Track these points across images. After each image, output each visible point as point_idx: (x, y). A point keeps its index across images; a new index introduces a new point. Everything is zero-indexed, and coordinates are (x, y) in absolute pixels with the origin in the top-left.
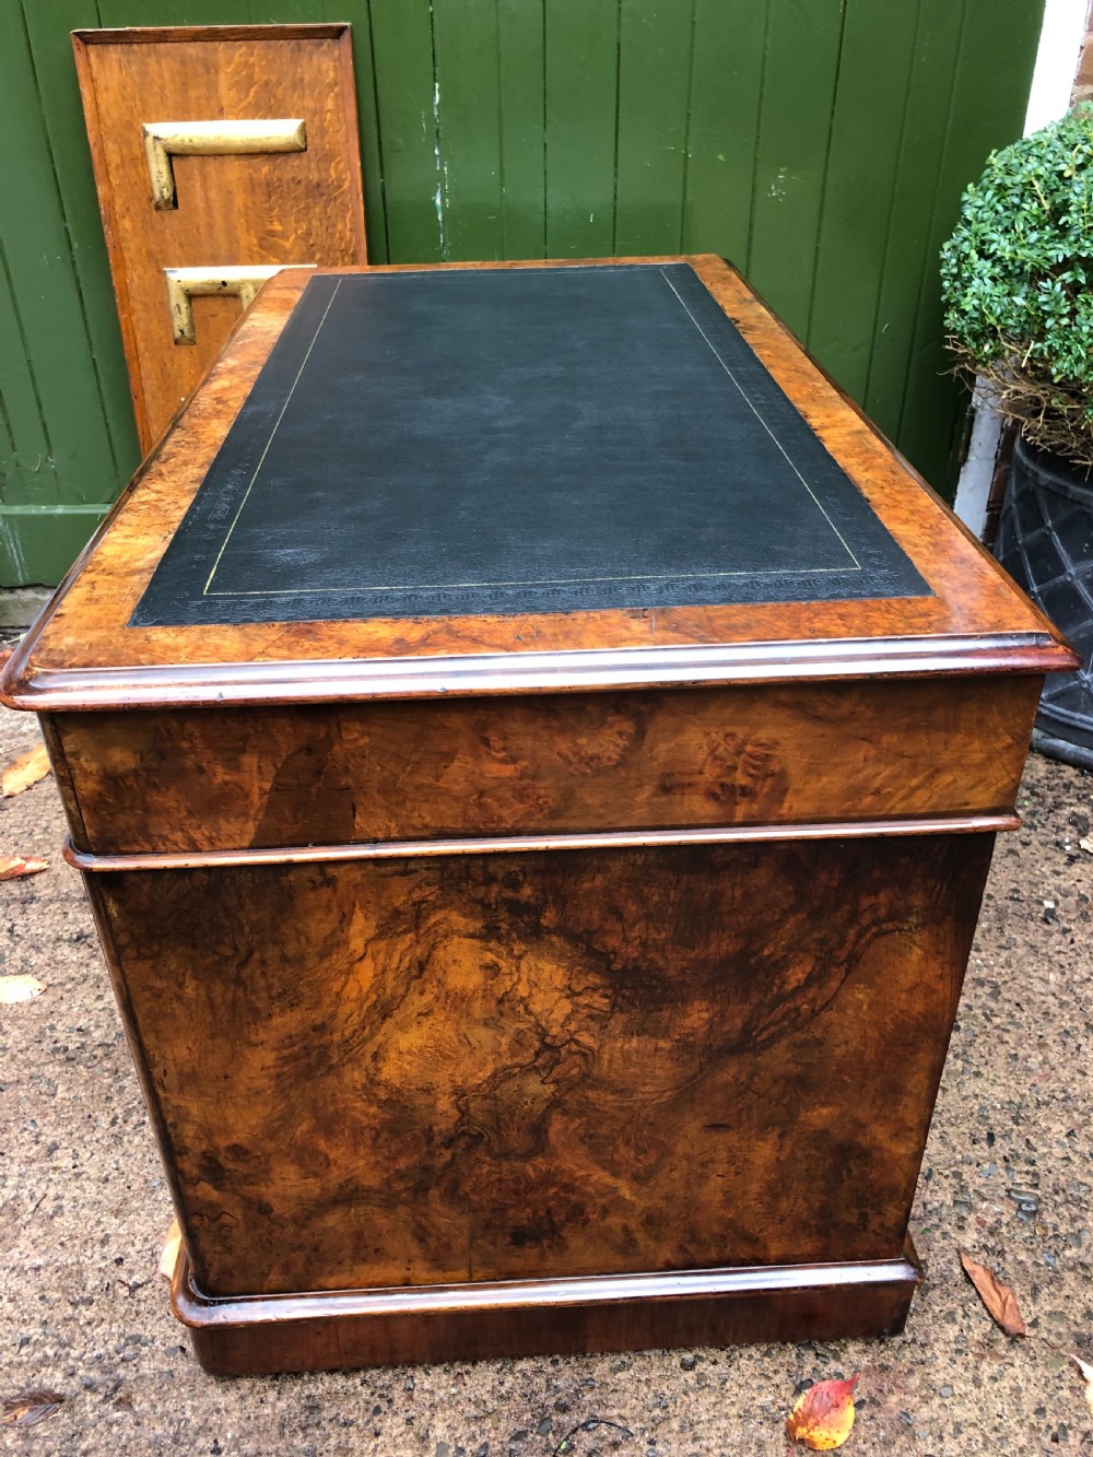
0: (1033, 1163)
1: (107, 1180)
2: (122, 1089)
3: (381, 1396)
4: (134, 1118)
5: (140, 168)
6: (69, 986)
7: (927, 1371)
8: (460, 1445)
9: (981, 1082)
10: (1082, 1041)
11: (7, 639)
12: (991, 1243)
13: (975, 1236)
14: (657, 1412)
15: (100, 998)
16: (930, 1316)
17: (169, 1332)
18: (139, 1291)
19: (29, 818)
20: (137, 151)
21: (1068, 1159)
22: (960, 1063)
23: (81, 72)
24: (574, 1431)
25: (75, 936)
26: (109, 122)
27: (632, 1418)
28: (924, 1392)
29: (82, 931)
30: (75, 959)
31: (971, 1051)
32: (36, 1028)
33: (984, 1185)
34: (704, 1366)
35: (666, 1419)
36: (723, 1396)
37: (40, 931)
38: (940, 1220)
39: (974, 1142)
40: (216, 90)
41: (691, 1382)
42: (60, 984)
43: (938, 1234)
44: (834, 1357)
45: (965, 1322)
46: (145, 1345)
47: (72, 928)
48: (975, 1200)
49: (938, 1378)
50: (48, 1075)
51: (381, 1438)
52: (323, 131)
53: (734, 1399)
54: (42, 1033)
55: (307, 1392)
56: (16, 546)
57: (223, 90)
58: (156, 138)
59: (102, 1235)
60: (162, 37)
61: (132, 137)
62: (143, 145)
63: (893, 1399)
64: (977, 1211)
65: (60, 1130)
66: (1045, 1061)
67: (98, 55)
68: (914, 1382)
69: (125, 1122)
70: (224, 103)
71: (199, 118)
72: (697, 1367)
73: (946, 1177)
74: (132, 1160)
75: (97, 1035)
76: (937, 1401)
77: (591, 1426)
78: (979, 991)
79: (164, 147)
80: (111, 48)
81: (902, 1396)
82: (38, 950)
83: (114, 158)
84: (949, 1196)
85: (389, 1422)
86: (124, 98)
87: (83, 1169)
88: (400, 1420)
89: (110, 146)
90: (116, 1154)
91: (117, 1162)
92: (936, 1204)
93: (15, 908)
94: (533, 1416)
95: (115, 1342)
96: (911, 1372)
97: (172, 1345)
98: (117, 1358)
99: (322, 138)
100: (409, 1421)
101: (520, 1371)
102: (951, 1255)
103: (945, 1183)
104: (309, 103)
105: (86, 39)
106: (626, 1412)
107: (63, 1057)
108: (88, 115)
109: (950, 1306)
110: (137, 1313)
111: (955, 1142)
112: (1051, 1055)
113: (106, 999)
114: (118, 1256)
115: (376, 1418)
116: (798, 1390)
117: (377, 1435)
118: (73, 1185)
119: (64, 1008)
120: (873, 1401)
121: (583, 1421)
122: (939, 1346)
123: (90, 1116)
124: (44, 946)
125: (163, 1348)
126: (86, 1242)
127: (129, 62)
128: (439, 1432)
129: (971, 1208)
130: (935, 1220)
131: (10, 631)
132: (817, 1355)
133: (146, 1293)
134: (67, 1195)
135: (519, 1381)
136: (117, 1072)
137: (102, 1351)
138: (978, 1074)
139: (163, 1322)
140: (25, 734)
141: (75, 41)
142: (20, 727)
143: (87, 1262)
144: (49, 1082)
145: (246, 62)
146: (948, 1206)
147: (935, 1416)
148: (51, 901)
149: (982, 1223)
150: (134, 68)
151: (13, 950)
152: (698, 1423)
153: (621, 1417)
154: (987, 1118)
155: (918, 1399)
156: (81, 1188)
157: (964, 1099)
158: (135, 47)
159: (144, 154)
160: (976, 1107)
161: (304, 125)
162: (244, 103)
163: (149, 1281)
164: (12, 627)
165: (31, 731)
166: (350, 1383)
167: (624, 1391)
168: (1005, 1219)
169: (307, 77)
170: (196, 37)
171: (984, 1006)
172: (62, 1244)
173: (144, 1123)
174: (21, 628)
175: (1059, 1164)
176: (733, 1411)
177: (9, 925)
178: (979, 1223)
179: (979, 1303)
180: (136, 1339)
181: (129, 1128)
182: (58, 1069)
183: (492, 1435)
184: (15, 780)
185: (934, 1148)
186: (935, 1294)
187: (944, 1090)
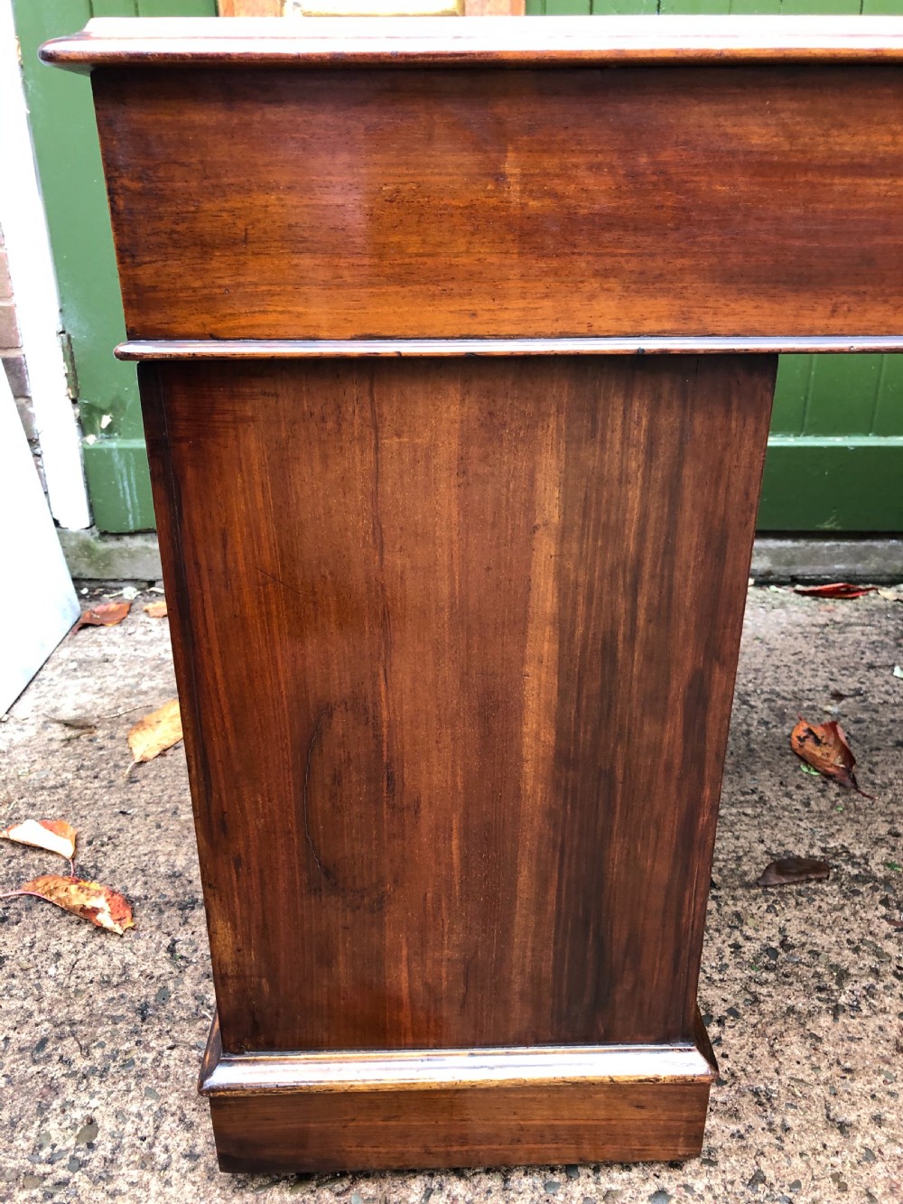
11: (108, 593)
19: (169, 792)
56: (130, 485)
93: (172, 916)
131: (111, 584)
140: (146, 693)
142: (138, 684)
151: (179, 981)
164: (115, 580)
165: (153, 689)
174: (125, 580)
177: (167, 941)
184: (145, 744)
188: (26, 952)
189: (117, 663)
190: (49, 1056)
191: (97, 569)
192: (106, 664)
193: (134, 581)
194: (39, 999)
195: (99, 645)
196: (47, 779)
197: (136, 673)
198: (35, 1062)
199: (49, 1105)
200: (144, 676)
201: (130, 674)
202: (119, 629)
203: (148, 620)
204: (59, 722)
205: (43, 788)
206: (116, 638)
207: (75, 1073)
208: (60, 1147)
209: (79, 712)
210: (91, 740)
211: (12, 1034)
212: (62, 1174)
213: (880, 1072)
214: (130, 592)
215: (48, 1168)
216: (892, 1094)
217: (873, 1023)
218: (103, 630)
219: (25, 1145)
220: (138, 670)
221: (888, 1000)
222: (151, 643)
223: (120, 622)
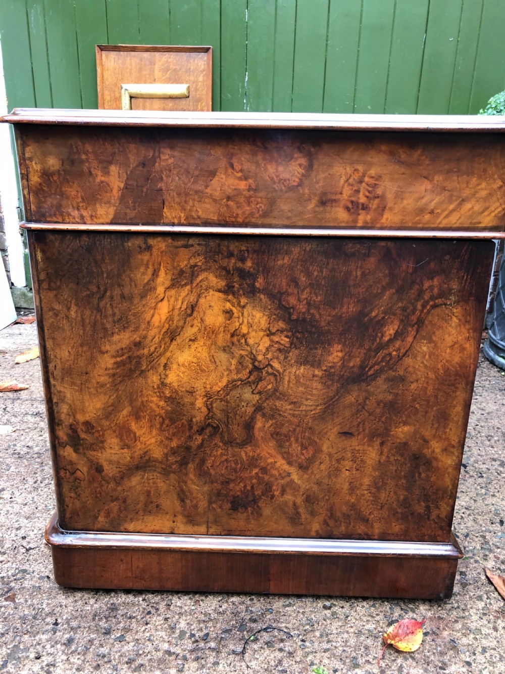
1: (26, 504)
2: (43, 470)
3: (152, 607)
4: (47, 481)
5: (118, 103)
6: (27, 430)
7: (466, 621)
8: (193, 632)
9: (495, 499)
11: (31, 314)
12: (503, 567)
13: (494, 563)
14: (308, 627)
15: (41, 436)
16: (468, 597)
17: (43, 570)
18: (31, 551)
19: (24, 371)
20: (117, 96)
22: (483, 491)
23: (98, 61)
24: (259, 632)
25: (35, 413)
26: (107, 83)
27: (293, 629)
28: (464, 631)
29: (39, 412)
30: (33, 421)
31: (490, 486)
32: (6, 445)
33: (498, 542)
34: (337, 608)
35: (313, 631)
36: (346, 623)
37: (19, 410)
38: (473, 555)
39: (492, 523)
40: (153, 71)
41: (328, 615)
42: (23, 430)
43: (472, 561)
44: (411, 610)
45: (488, 601)
46: (29, 574)
47: (34, 410)
48: (493, 547)
49: (473, 626)
50: (7, 462)
51: (149, 626)
52: (196, 90)
53: (352, 625)
54: (9, 446)
55: (112, 602)
57: (156, 72)
58: (126, 90)
59: (18, 526)
60: (134, 49)
61: (116, 89)
62: (120, 93)
63: (445, 633)
64: (494, 553)
65: (8, 483)
67: (106, 56)
68: (459, 626)
69: (41, 482)
70: (156, 77)
71: (145, 83)
72: (332, 609)
73: (477, 537)
74: (41, 497)
75: (36, 449)
76: (472, 636)
77: (269, 630)
78: (494, 463)
79: (129, 93)
80: (112, 53)
81: (451, 632)
82: (16, 416)
83: (107, 98)
84: (478, 545)
85: (155, 618)
86: (114, 73)
87: (15, 499)
88: (161, 618)
89: (106, 93)
90: (34, 494)
91: (33, 498)
92: (471, 548)
93: (9, 401)
94: (237, 623)
95: (13, 571)
96: (456, 621)
97: (43, 575)
98: (12, 578)
99: (196, 92)
100: (166, 619)
101: (232, 602)
102: (480, 570)
103: (476, 539)
104: (192, 78)
105: (102, 48)
106: (290, 626)
107: (17, 456)
108: (99, 79)
109: (479, 593)
110: (28, 560)
111: (481, 522)
113: (44, 436)
114: (23, 535)
115: (148, 616)
116: (390, 624)
117: (147, 624)
118: (8, 505)
119: (22, 438)
120: (434, 633)
121: (264, 627)
122: (472, 612)
123: (24, 479)
124: (19, 415)
125: (38, 576)
126: (9, 528)
127: (118, 59)
128: (182, 625)
129: (491, 551)
130: (470, 555)
131: (33, 311)
132: (402, 609)
133: (34, 552)
134: (4, 509)
135: (231, 606)
136: (42, 463)
137: (5, 575)
138: (493, 496)
139: (40, 565)
140: (31, 344)
141: (97, 49)
143: (7, 536)
144: (7, 465)
145: (167, 61)
146: (478, 550)
147: (471, 643)
148: (27, 400)
149: (498, 558)
150: (120, 61)
151: (4, 416)
152: (331, 634)
153: (286, 627)
154: (500, 514)
155: (460, 634)
156: (13, 507)
157: (486, 505)
158: (122, 53)
159: (120, 96)
160: (493, 509)
161: (189, 87)
162: (164, 78)
163: (37, 547)
165: (34, 343)
166: (136, 599)
167: (290, 616)
169: (192, 67)
170: (147, 50)
171: (496, 469)
173: (51, 484)
176: (352, 630)
177: (4, 407)
178: (495, 558)
179: (496, 594)
180: (25, 571)
181: (42, 485)
182: (13, 460)
183: (212, 629)
184: (21, 359)
185: (469, 524)
186: (471, 587)
187: (475, 501)
189: (24, 335)
191: (28, 304)
192: (20, 335)
195: (20, 329)
202: (30, 325)
206: (27, 328)
209: (3, 348)
218: (23, 325)
220: (30, 337)
223: (31, 323)
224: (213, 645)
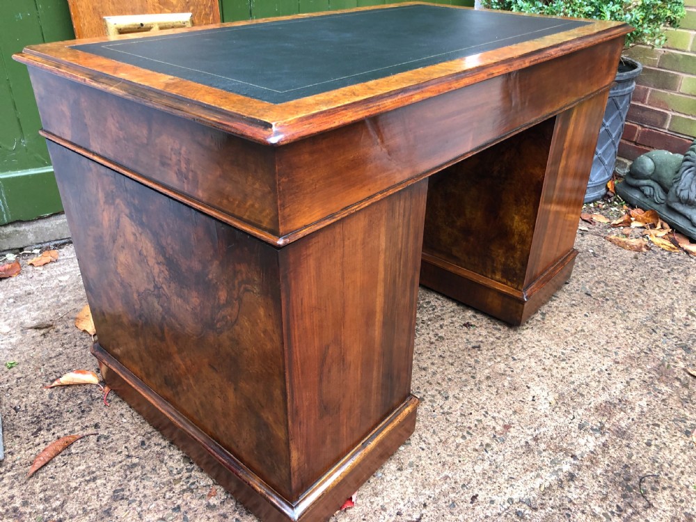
0: (672, 334)
3: (563, 509)
8: (609, 510)
10: (646, 291)
12: (688, 364)
13: (682, 363)
14: (657, 464)
21: (680, 329)
22: (621, 311)
24: (640, 485)
27: (652, 470)
31: (619, 305)
33: (668, 346)
35: (662, 465)
36: (669, 448)
39: (651, 334)
41: (656, 449)
44: (686, 419)
48: (670, 352)
53: (674, 448)
59: (379, 507)
64: (674, 355)
66: (643, 301)
72: (652, 443)
73: (655, 348)
77: (643, 480)
84: (662, 354)
88: (580, 514)
92: (662, 358)
94: (622, 487)
100: (583, 512)
101: (600, 474)
102: (682, 372)
103: (657, 350)
106: (648, 470)
111: (645, 336)
112: (643, 298)
114: (396, 511)
115: (571, 518)
121: (638, 480)
126: (375, 513)
128: (598, 510)
129: (672, 355)
130: (666, 364)
132: (681, 421)
138: (629, 312)
140: (67, 304)
142: (58, 301)
146: (666, 357)
149: (680, 358)
152: (672, 461)
153: (648, 472)
154: (646, 325)
157: (633, 321)
160: (640, 323)
163: (422, 515)
165: (69, 301)
168: (684, 354)
171: (607, 290)
172: (364, 520)
175: (680, 331)
176: (678, 451)
183: (616, 501)
185: (642, 340)
186: (690, 386)
187: (625, 321)
188: (106, 418)
189: (37, 293)
190: (149, 445)
192: (31, 295)
193: (11, 250)
194: (127, 430)
196: (49, 353)
197: (52, 295)
198: (145, 449)
199: (163, 459)
200: (58, 296)
201: (50, 297)
202: (22, 277)
203: (36, 269)
204: (31, 328)
205: (51, 358)
206: (24, 281)
207: (165, 447)
208: (179, 468)
209: (37, 321)
210: (56, 332)
211: (126, 445)
212: (188, 474)
213: (428, 351)
214: (11, 257)
215: (180, 475)
216: (433, 356)
217: (421, 339)
218: (12, 279)
219: (165, 473)
221: (423, 331)
222: (48, 279)
223: (19, 274)
224: (630, 511)
